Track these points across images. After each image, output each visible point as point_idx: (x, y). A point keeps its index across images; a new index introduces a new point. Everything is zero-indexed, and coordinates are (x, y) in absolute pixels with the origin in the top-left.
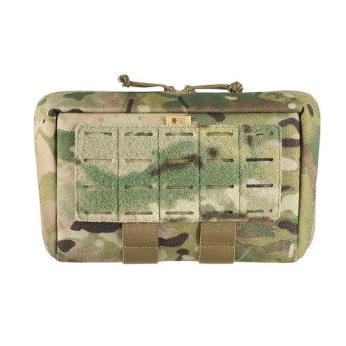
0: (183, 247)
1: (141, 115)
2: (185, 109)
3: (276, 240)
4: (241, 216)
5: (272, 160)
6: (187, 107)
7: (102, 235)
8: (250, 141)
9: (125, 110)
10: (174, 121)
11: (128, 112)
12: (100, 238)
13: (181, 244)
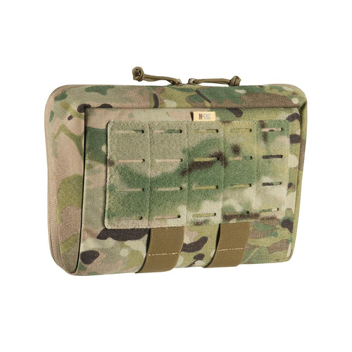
0: (201, 252)
1: (168, 110)
2: (208, 104)
3: (278, 240)
4: (256, 216)
5: (281, 157)
6: (209, 101)
7: (128, 243)
8: (265, 137)
9: (153, 104)
10: (201, 116)
11: (156, 106)
12: (126, 247)
13: (200, 249)
